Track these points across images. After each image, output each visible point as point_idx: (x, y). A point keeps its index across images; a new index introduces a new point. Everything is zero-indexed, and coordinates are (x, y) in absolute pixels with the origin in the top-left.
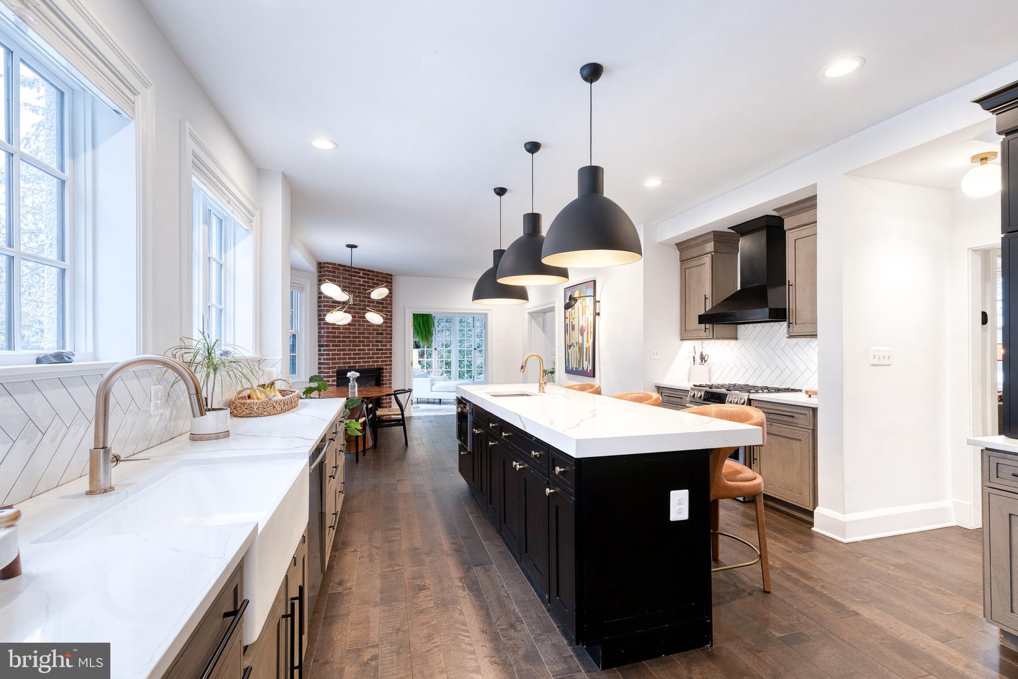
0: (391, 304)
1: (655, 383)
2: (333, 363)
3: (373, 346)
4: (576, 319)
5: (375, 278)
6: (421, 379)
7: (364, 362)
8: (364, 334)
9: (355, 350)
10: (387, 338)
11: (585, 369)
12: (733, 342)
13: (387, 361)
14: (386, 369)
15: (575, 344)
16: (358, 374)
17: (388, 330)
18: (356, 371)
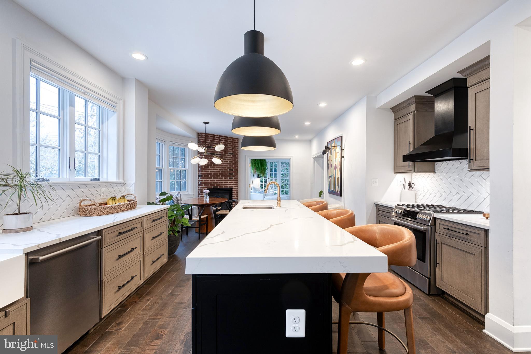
0: (238, 154)
1: (374, 202)
2: (205, 185)
3: (227, 176)
4: (333, 161)
5: (229, 141)
6: (259, 194)
7: (222, 185)
8: (222, 170)
9: (217, 178)
10: (235, 172)
11: (337, 191)
12: (432, 175)
13: (235, 184)
14: (235, 188)
15: (332, 176)
16: (209, 191)
17: (236, 168)
18: (208, 189)
